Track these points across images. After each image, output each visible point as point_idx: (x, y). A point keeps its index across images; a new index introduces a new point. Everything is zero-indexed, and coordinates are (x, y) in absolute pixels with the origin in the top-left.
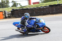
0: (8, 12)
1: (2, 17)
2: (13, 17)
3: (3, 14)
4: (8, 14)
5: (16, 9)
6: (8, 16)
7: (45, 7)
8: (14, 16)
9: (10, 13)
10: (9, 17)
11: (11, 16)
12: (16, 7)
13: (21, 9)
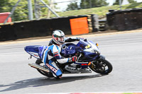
0: (100, 18)
1: (87, 29)
2: (112, 29)
3: (88, 22)
4: (100, 22)
5: (119, 9)
6: (100, 28)
8: (113, 27)
9: (105, 19)
10: (103, 30)
11: (107, 26)
12: (118, 6)
13: (131, 9)
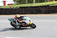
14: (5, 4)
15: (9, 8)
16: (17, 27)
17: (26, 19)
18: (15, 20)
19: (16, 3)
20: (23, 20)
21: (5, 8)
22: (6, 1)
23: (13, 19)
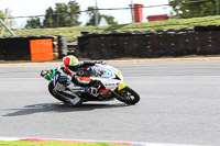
2: (84, 57)
3: (54, 46)
4: (69, 46)
7: (182, 30)
8: (85, 53)
9: (75, 43)
11: (78, 52)
13: (110, 32)
14: (137, 18)
15: (152, 30)
16: (72, 101)
17: (102, 73)
18: (63, 74)
19: (181, 12)
20: (94, 74)
21: (140, 30)
22: (142, 6)
23: (58, 73)
